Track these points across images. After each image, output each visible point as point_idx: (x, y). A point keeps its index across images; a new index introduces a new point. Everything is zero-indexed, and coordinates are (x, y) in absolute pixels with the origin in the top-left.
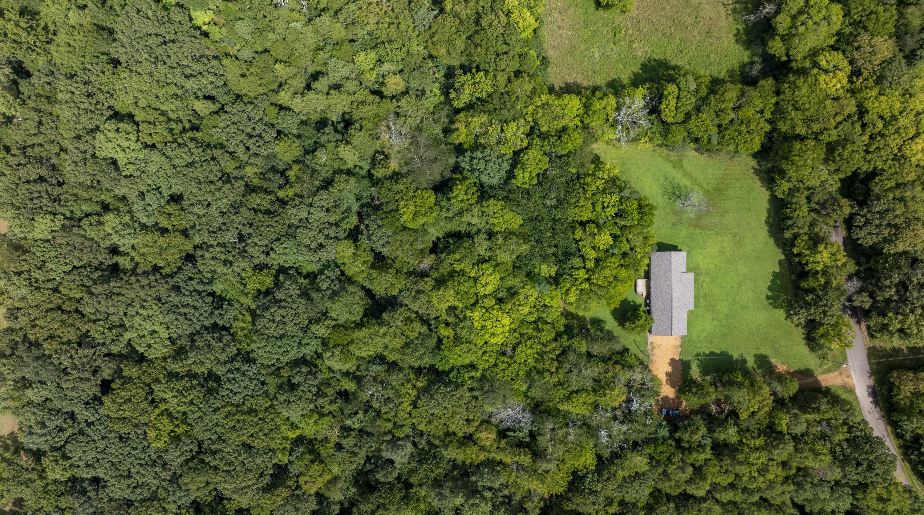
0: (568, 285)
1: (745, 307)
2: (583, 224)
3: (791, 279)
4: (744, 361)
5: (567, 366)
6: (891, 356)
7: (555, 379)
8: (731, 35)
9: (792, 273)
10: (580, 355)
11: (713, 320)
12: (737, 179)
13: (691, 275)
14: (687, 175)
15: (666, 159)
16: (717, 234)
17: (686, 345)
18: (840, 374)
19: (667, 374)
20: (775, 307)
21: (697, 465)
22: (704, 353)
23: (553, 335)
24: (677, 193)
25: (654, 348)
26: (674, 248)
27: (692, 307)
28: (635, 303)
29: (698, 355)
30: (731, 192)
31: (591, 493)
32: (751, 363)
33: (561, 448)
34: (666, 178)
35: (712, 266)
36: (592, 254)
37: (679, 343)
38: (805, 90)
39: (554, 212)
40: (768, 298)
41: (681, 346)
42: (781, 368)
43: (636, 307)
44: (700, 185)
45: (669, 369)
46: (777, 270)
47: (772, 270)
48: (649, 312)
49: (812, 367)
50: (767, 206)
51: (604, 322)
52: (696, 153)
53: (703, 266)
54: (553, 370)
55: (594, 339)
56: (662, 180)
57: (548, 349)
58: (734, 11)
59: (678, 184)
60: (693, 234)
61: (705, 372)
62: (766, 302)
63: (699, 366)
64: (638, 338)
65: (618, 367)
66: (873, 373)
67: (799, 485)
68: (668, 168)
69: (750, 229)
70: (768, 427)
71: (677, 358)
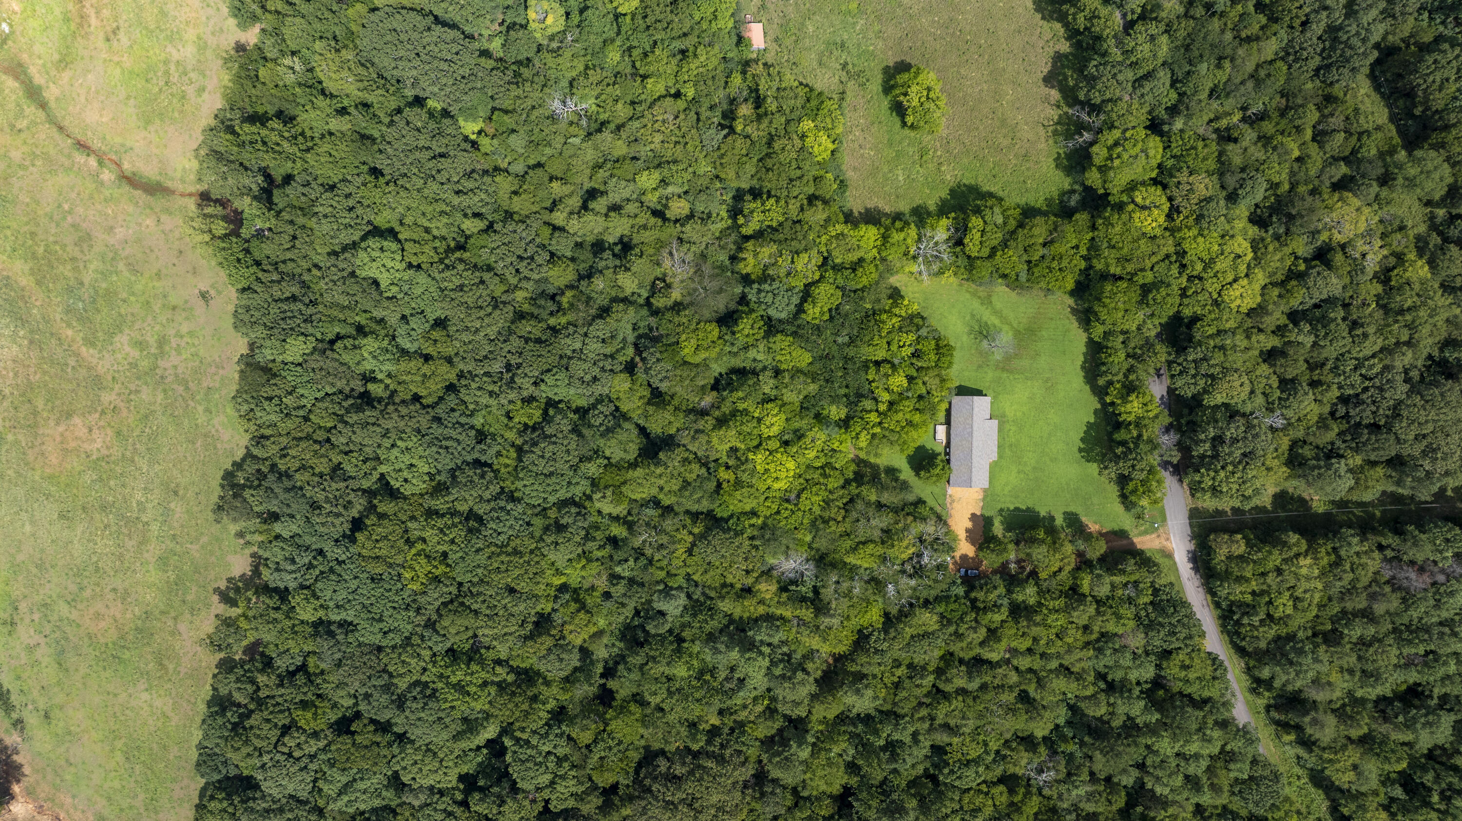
0: (858, 429)
1: (1054, 460)
2: (877, 364)
3: (1106, 430)
4: (1052, 519)
5: (854, 515)
6: (1212, 516)
7: (841, 529)
8: (1051, 160)
9: (1108, 424)
10: (868, 504)
11: (1019, 472)
12: (1052, 319)
13: (995, 422)
14: (996, 313)
15: (974, 294)
16: (1027, 378)
17: (988, 499)
18: (1158, 536)
19: (967, 531)
20: (1088, 461)
21: (993, 626)
22: (1008, 509)
23: (842, 482)
24: (984, 332)
25: (953, 501)
26: (979, 393)
27: (994, 457)
28: (933, 451)
29: (1001, 510)
30: (1044, 333)
31: (877, 651)
32: (1059, 521)
33: (845, 602)
34: (973, 316)
35: (1019, 414)
36: (885, 397)
37: (980, 497)
38: (1118, 229)
39: (847, 350)
40: (1080, 450)
41: (984, 500)
42: (1093, 528)
43: (934, 456)
44: (1010, 324)
45: (969, 525)
46: (1092, 420)
47: (1086, 420)
48: (948, 461)
49: (1127, 527)
50: (1084, 349)
51: (900, 471)
53: (1010, 412)
54: (840, 519)
55: (883, 488)
56: (968, 317)
57: (835, 496)
58: (1055, 133)
59: (986, 323)
60: (1001, 378)
61: (1008, 528)
62: (1078, 455)
63: (1002, 522)
64: (937, 490)
65: (910, 518)
66: (1194, 536)
67: (1100, 650)
68: (976, 304)
69: (1064, 374)
70: (1071, 589)
71: (978, 513)
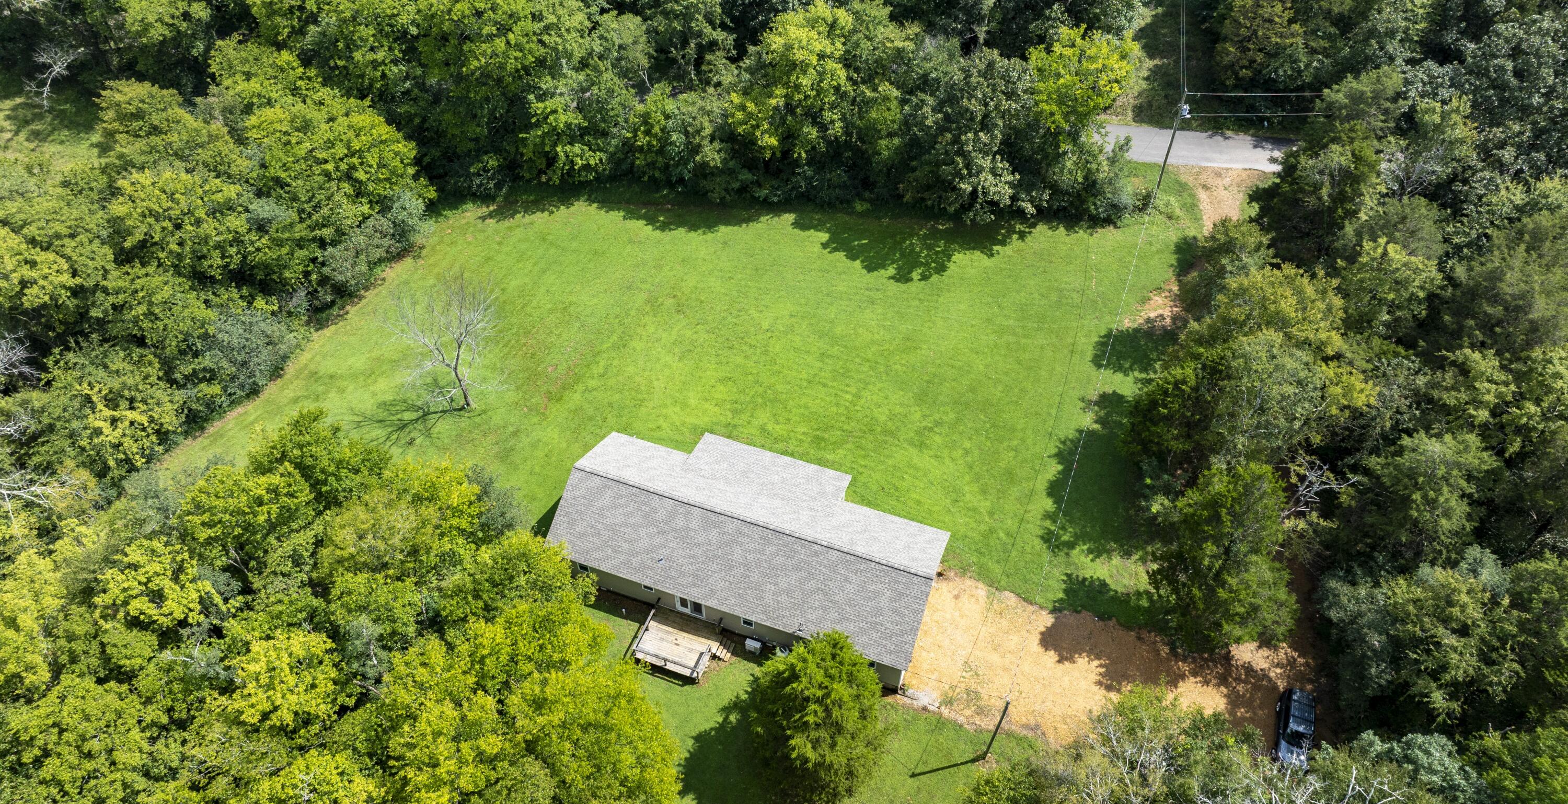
4: (1109, 401)
17: (997, 569)
20: (942, 269)
22: (1048, 516)
24: (408, 416)
25: (973, 696)
27: (836, 481)
37: (982, 591)
40: (903, 277)
41: (993, 584)
42: (1160, 309)
45: (1086, 669)
46: (824, 236)
47: (817, 248)
49: (1173, 236)
50: (616, 216)
59: (383, 405)
61: (1127, 539)
62: (915, 286)
63: (1097, 552)
64: (901, 749)
71: (1046, 620)
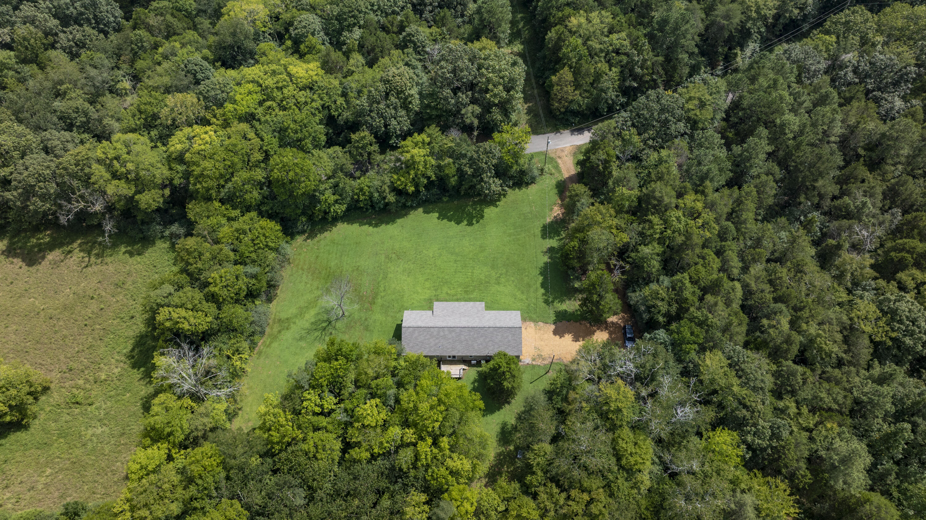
0: (443, 471)
1: (482, 249)
2: (347, 446)
3: (447, 202)
4: (551, 250)
5: (576, 473)
6: (536, 115)
7: (601, 495)
8: (131, 260)
9: (439, 200)
10: (558, 453)
11: (499, 283)
12: (317, 257)
13: (436, 304)
14: (301, 313)
15: (274, 338)
16: (385, 278)
17: (534, 316)
18: (559, 157)
19: (576, 339)
20: (482, 217)
21: (699, 293)
22: (543, 295)
23: (527, 500)
24: (324, 325)
25: (540, 356)
26: (399, 328)
27: (481, 305)
28: (475, 381)
29: (546, 302)
30: (333, 264)
32: (553, 243)
34: (301, 338)
35: (428, 284)
36: (395, 431)
37: (532, 324)
40: (470, 224)
41: (535, 321)
42: (557, 212)
43: (483, 378)
44: (318, 298)
45: (568, 338)
46: (437, 215)
47: (436, 220)
48: (488, 359)
49: (554, 182)
50: (356, 226)
51: (504, 426)
52: (275, 302)
53: (428, 294)
54: (586, 497)
55: (532, 431)
56: (303, 344)
57: (550, 505)
58: (99, 256)
59: (312, 323)
60: (382, 306)
61: (570, 293)
62: (476, 226)
63: (562, 301)
64: (526, 377)
66: (556, 129)
68: (288, 336)
69: (383, 243)
70: (634, 214)
71: (553, 327)
